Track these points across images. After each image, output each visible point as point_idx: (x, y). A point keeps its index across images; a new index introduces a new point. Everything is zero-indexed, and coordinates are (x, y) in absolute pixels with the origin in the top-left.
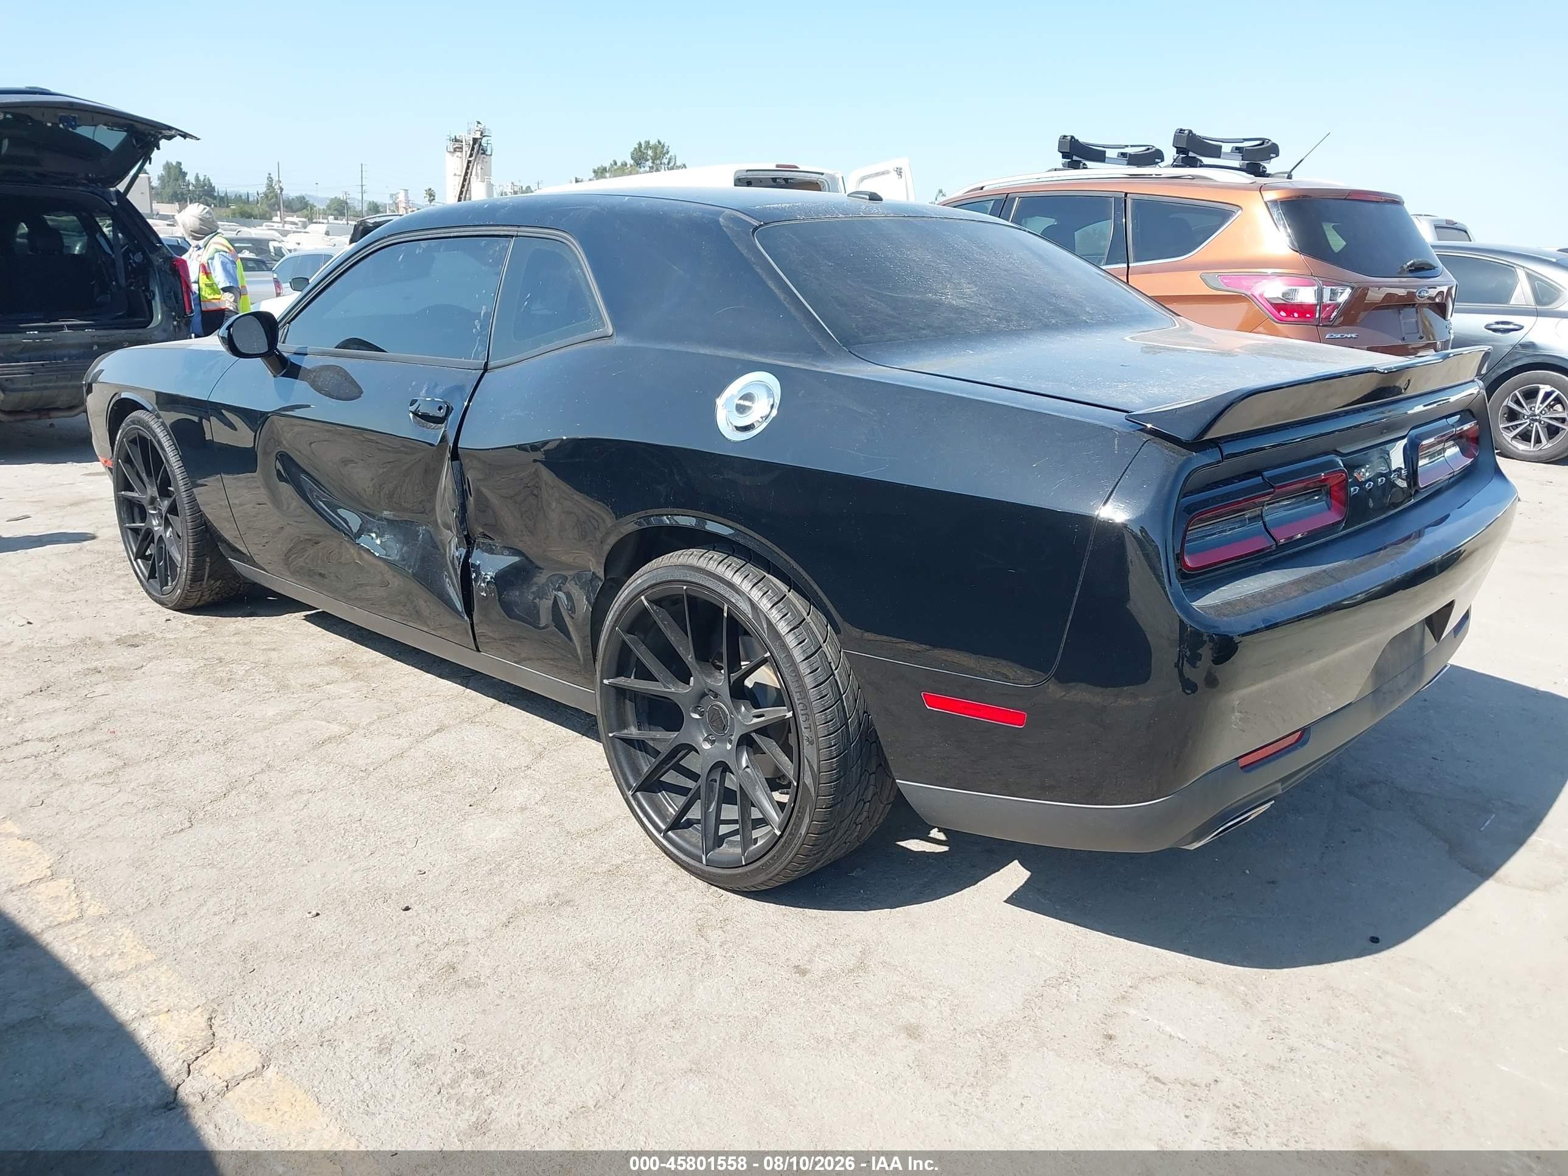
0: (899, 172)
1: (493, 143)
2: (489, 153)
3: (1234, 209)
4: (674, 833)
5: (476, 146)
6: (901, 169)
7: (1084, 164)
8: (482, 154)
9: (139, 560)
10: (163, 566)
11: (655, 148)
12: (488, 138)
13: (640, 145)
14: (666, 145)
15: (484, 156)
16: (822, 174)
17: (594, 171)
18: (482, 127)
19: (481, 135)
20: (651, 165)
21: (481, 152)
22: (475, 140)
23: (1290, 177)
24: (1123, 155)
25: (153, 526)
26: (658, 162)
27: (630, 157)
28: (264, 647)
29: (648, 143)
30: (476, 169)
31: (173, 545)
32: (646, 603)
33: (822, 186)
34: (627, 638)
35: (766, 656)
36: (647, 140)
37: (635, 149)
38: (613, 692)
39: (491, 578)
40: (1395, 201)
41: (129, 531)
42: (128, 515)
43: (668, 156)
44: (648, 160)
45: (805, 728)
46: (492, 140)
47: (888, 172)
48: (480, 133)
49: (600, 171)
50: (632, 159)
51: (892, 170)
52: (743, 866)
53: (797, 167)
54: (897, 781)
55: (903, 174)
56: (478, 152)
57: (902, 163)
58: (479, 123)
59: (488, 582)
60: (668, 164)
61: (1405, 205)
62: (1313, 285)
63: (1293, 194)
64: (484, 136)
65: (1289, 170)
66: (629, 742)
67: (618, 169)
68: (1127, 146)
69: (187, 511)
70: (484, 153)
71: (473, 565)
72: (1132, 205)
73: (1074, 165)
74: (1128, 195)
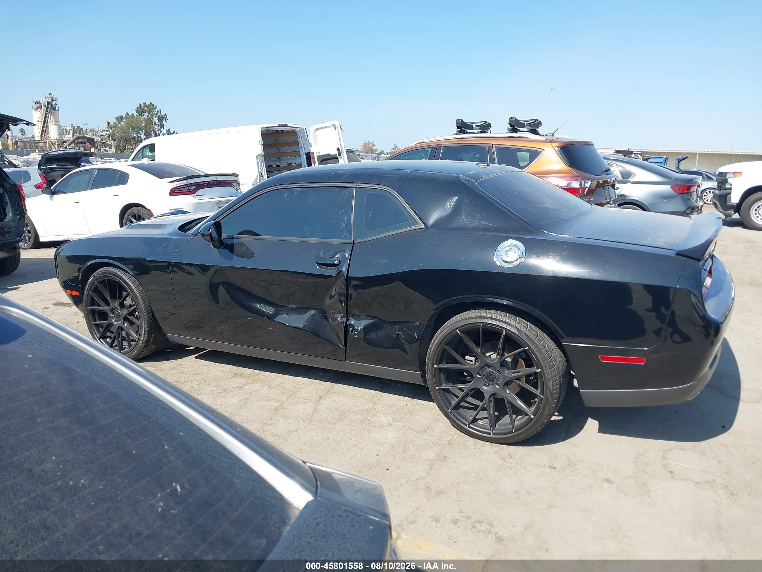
0: (335, 126)
1: (59, 104)
2: (57, 109)
3: (541, 150)
4: (472, 425)
5: (50, 106)
6: (335, 125)
7: (466, 131)
8: (53, 110)
9: (101, 339)
10: (121, 341)
11: (148, 106)
12: (56, 102)
13: (140, 105)
14: (155, 104)
15: (54, 111)
16: (298, 128)
17: (116, 118)
18: (52, 96)
19: (52, 100)
20: (147, 115)
21: (52, 109)
22: (48, 103)
23: (553, 136)
24: (478, 126)
25: (113, 322)
26: (151, 113)
27: (135, 112)
28: (193, 373)
29: (145, 103)
30: (51, 119)
31: (130, 330)
32: (459, 333)
33: (297, 133)
34: (447, 347)
35: (526, 349)
36: (144, 102)
37: (138, 108)
38: (438, 370)
39: (361, 329)
40: (589, 144)
41: (93, 325)
42: (93, 318)
43: (156, 110)
44: (146, 112)
45: (547, 375)
46: (58, 103)
47: (329, 127)
48: (51, 99)
49: (120, 118)
50: (137, 112)
51: (331, 126)
52: (513, 433)
53: (287, 125)
54: (581, 391)
55: (337, 128)
56: (51, 109)
57: (336, 122)
58: (50, 94)
59: (359, 332)
60: (157, 114)
61: (594, 145)
62: (578, 180)
63: (562, 144)
64: (54, 101)
65: (553, 133)
66: (444, 390)
67: (129, 117)
68: (479, 122)
69: (145, 313)
70: (54, 110)
71: (350, 324)
72: (496, 149)
73: (463, 132)
74: (494, 145)
